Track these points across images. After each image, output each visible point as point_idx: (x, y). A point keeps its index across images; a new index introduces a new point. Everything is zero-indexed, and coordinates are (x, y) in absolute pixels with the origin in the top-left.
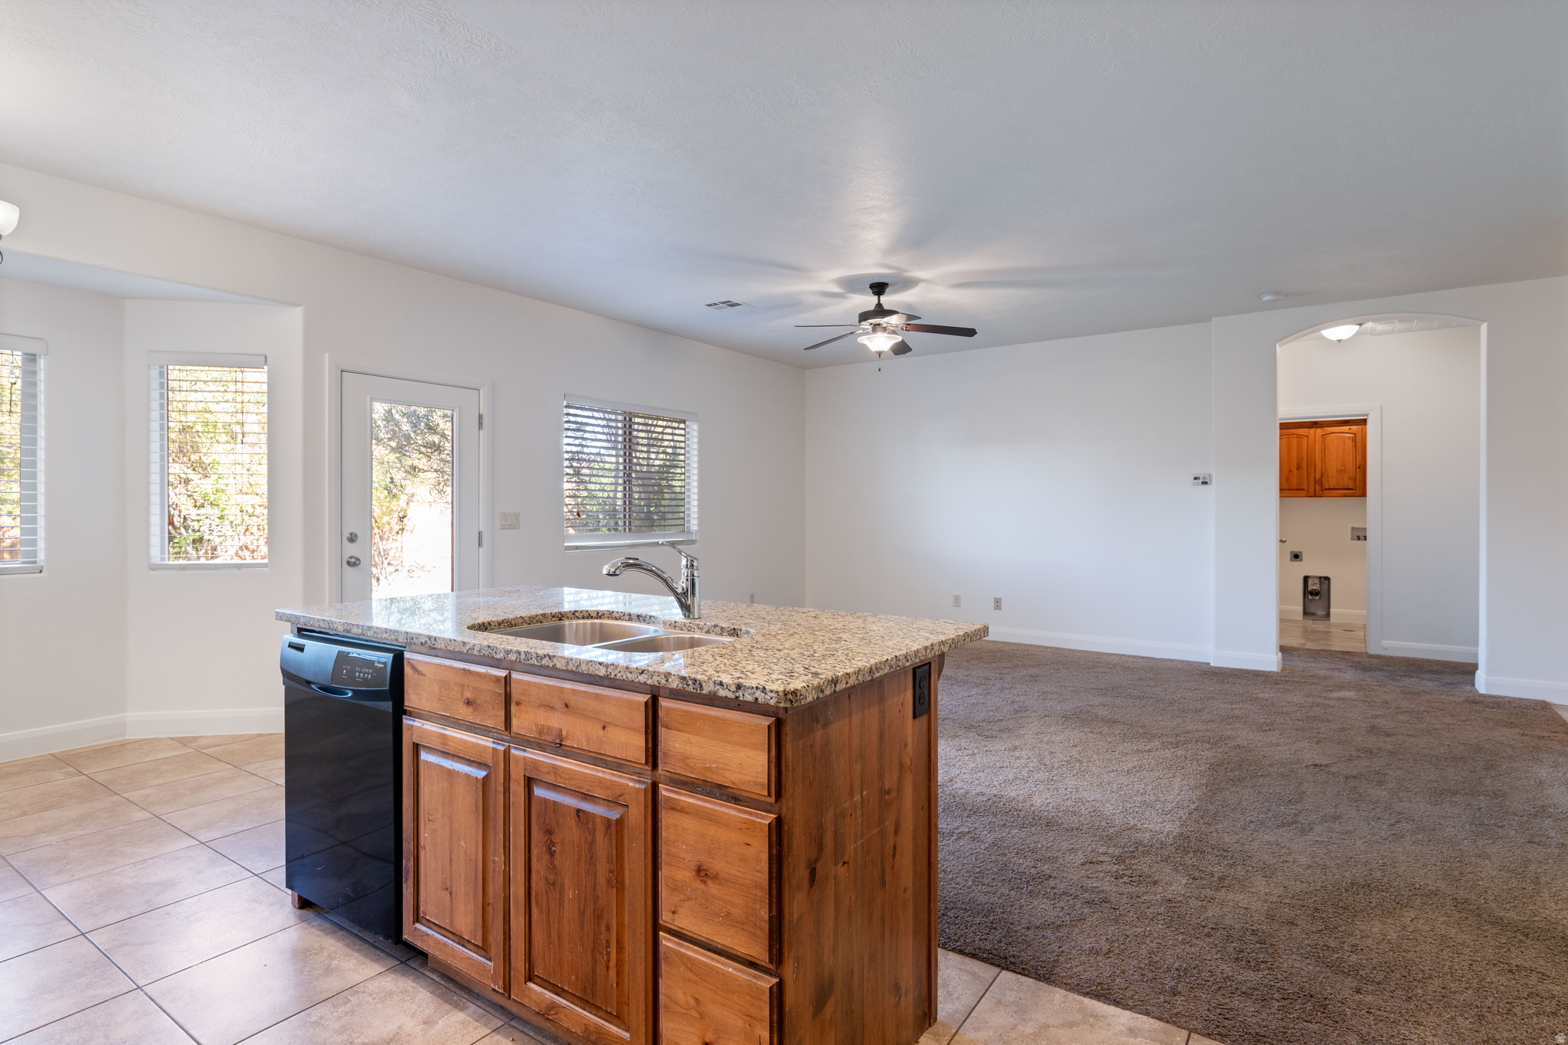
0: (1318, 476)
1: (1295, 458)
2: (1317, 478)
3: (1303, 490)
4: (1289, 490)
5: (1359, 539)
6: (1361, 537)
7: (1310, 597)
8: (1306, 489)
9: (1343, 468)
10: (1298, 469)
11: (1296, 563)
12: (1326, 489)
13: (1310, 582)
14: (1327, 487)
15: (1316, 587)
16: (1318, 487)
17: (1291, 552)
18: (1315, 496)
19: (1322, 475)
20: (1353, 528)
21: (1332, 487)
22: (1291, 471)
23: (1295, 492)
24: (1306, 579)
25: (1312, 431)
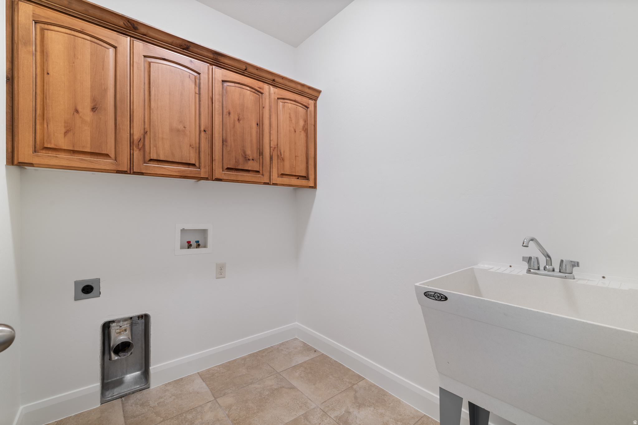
0: (137, 133)
1: (87, 84)
2: (136, 137)
3: (107, 156)
4: (74, 152)
5: (189, 245)
6: (193, 243)
7: (115, 357)
8: (112, 155)
9: (181, 127)
10: (94, 109)
11: (89, 302)
12: (151, 160)
13: (114, 328)
14: (154, 156)
15: (124, 337)
16: (136, 153)
17: (76, 283)
18: (131, 171)
19: (146, 133)
20: (183, 231)
21: (162, 158)
22: (77, 111)
23: (88, 158)
24: (106, 327)
25: (125, 41)
